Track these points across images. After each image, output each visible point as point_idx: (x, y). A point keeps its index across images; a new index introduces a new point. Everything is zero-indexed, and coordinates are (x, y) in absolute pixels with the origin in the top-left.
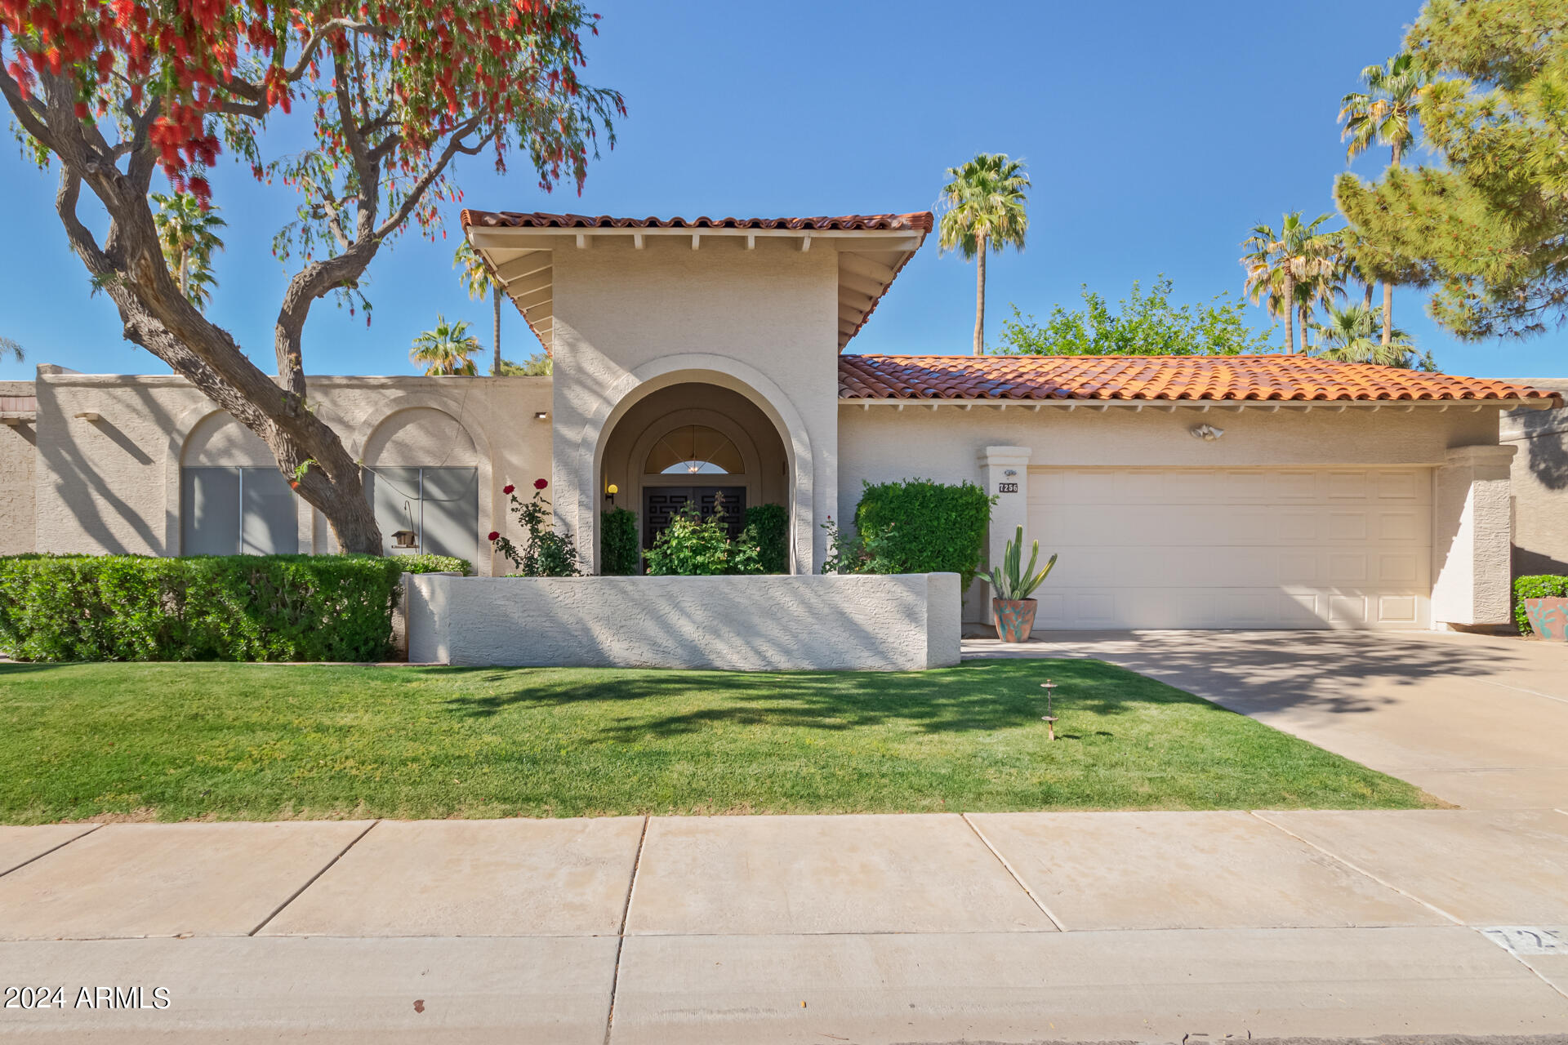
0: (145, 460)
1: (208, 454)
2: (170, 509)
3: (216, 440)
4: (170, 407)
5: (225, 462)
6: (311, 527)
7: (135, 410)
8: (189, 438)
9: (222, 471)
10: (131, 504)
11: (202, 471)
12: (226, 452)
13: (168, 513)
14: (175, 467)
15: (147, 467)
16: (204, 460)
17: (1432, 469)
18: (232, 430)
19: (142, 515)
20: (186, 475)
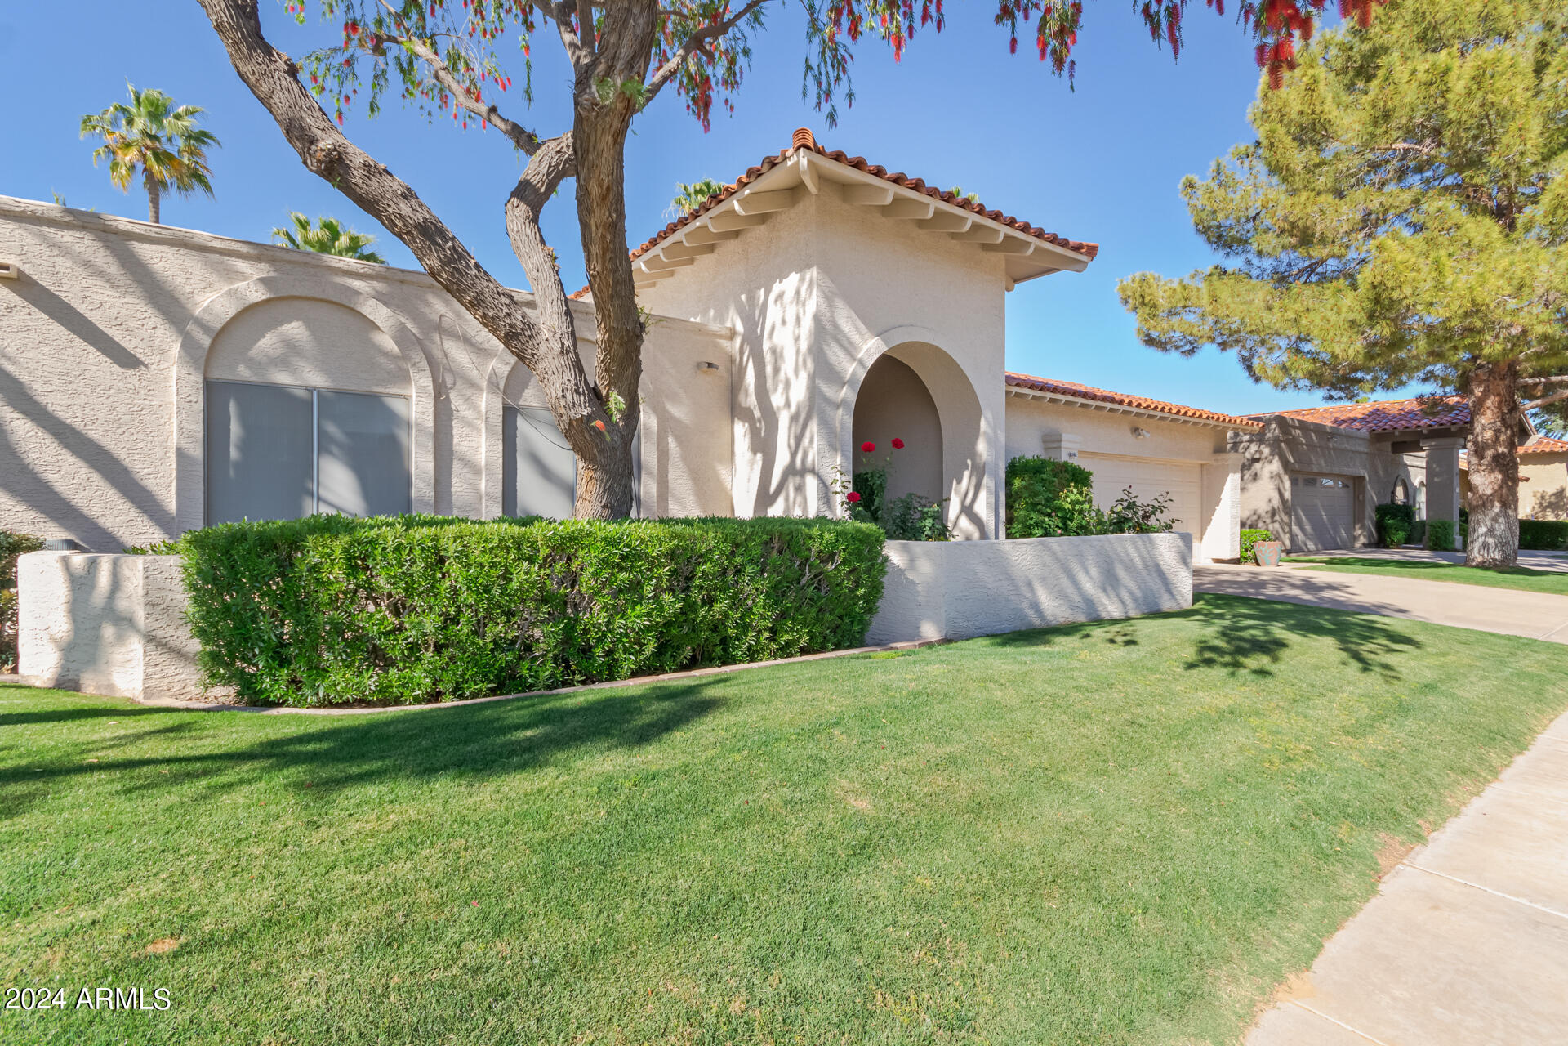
0: (127, 360)
1: (251, 363)
2: (183, 445)
3: (268, 343)
4: (179, 280)
5: (282, 378)
6: (432, 481)
7: (101, 274)
8: (220, 336)
9: (278, 390)
10: (95, 433)
11: (242, 389)
12: (283, 362)
13: (180, 453)
14: (196, 379)
15: (131, 371)
16: (244, 373)
17: (1202, 465)
18: (296, 331)
19: (120, 451)
20: (215, 393)
